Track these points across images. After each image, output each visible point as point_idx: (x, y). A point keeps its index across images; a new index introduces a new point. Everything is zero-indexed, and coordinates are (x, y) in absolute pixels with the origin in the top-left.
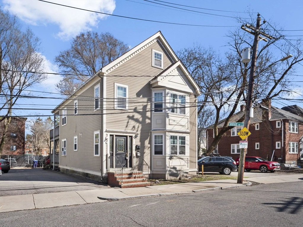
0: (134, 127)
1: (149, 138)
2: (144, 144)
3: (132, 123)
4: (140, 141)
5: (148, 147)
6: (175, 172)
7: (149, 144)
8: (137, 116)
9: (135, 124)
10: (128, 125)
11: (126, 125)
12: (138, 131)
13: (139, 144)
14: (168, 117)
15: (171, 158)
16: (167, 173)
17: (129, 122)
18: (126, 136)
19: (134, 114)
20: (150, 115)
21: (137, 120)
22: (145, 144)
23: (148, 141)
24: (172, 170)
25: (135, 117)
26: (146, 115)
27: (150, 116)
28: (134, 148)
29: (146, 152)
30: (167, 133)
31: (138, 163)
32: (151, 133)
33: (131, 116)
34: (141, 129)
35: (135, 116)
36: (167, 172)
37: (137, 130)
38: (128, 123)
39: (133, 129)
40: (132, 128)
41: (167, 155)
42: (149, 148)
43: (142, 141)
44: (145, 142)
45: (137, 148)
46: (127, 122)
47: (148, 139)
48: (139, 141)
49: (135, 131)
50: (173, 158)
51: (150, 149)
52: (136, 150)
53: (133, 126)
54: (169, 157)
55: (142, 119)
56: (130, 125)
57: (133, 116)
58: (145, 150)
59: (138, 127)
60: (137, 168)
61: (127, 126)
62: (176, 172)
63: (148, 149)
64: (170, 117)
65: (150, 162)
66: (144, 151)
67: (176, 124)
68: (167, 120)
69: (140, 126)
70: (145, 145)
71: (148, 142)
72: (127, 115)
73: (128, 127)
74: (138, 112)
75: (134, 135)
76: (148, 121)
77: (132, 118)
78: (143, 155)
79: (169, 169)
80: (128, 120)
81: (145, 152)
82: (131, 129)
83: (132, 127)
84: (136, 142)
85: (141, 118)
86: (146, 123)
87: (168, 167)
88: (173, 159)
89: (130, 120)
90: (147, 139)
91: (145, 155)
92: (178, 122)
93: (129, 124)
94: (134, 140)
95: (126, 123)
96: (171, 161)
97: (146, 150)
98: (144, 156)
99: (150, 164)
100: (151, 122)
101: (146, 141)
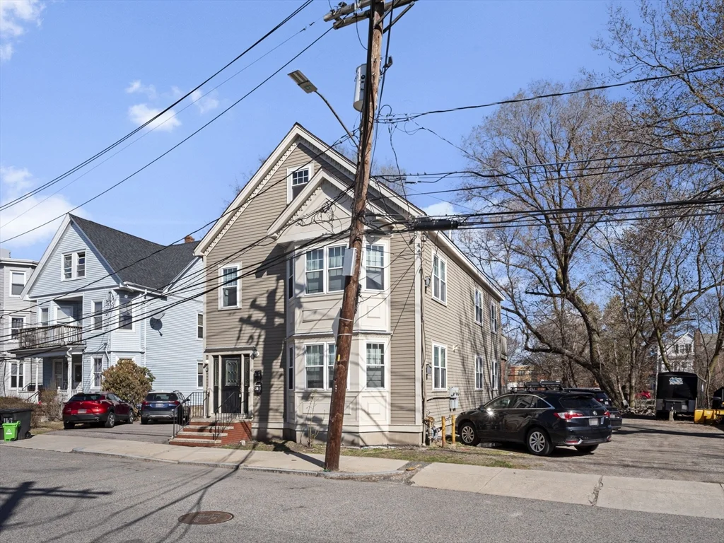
0: (251, 337)
1: (281, 355)
2: (271, 369)
3: (248, 330)
4: (263, 363)
5: (279, 374)
6: (317, 428)
7: (281, 367)
8: (258, 315)
9: (253, 331)
10: (241, 335)
11: (237, 335)
12: (260, 343)
13: (261, 368)
14: (300, 306)
15: (306, 397)
16: (298, 428)
17: (243, 329)
18: (240, 356)
19: (251, 313)
20: (283, 307)
21: (256, 324)
22: (274, 367)
23: (280, 361)
24: (309, 423)
25: (253, 319)
26: (274, 309)
27: (283, 310)
28: (252, 377)
29: (276, 383)
30: (296, 341)
31: (259, 405)
32: (285, 343)
33: (246, 316)
34: (265, 338)
35: (253, 316)
36: (298, 426)
37: (258, 342)
38: (240, 331)
39: (250, 341)
40: (249, 339)
41: (296, 390)
42: (281, 375)
43: (267, 361)
44: (274, 364)
45: (258, 377)
46: (239, 329)
47: (280, 358)
48: (261, 362)
49: (253, 345)
50: (311, 395)
51: (283, 377)
52: (255, 381)
53: (249, 335)
54: (301, 395)
55: (267, 319)
56: (245, 335)
57: (250, 317)
58: (273, 380)
59: (259, 336)
60: (258, 415)
61: (238, 338)
62: (322, 430)
63: (279, 378)
64: (304, 305)
65: (283, 405)
66: (270, 381)
67: (319, 318)
68: (298, 312)
69: (263, 333)
70: (273, 370)
71: (279, 364)
72: (239, 317)
73: (241, 338)
74: (259, 308)
75: (251, 352)
76: (278, 321)
77: (246, 321)
78: (269, 391)
79: (301, 421)
80: (240, 326)
81: (273, 385)
82: (246, 341)
83: (247, 338)
84: (256, 365)
85: (265, 318)
86: (274, 325)
87: (301, 417)
88: (312, 397)
89: (244, 326)
90: (278, 356)
91: (272, 389)
92: (325, 312)
93: (242, 332)
94: (252, 362)
95: (237, 332)
96: (307, 404)
97: (276, 380)
98: (271, 392)
99: (283, 407)
100: (285, 321)
101: (275, 361)
